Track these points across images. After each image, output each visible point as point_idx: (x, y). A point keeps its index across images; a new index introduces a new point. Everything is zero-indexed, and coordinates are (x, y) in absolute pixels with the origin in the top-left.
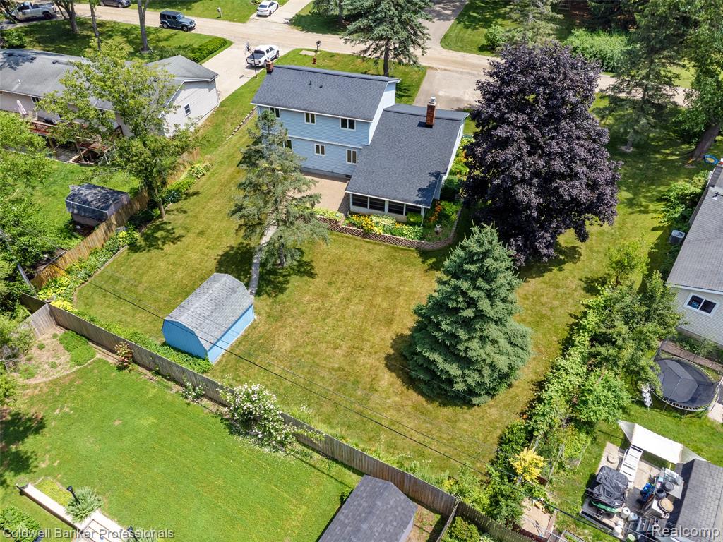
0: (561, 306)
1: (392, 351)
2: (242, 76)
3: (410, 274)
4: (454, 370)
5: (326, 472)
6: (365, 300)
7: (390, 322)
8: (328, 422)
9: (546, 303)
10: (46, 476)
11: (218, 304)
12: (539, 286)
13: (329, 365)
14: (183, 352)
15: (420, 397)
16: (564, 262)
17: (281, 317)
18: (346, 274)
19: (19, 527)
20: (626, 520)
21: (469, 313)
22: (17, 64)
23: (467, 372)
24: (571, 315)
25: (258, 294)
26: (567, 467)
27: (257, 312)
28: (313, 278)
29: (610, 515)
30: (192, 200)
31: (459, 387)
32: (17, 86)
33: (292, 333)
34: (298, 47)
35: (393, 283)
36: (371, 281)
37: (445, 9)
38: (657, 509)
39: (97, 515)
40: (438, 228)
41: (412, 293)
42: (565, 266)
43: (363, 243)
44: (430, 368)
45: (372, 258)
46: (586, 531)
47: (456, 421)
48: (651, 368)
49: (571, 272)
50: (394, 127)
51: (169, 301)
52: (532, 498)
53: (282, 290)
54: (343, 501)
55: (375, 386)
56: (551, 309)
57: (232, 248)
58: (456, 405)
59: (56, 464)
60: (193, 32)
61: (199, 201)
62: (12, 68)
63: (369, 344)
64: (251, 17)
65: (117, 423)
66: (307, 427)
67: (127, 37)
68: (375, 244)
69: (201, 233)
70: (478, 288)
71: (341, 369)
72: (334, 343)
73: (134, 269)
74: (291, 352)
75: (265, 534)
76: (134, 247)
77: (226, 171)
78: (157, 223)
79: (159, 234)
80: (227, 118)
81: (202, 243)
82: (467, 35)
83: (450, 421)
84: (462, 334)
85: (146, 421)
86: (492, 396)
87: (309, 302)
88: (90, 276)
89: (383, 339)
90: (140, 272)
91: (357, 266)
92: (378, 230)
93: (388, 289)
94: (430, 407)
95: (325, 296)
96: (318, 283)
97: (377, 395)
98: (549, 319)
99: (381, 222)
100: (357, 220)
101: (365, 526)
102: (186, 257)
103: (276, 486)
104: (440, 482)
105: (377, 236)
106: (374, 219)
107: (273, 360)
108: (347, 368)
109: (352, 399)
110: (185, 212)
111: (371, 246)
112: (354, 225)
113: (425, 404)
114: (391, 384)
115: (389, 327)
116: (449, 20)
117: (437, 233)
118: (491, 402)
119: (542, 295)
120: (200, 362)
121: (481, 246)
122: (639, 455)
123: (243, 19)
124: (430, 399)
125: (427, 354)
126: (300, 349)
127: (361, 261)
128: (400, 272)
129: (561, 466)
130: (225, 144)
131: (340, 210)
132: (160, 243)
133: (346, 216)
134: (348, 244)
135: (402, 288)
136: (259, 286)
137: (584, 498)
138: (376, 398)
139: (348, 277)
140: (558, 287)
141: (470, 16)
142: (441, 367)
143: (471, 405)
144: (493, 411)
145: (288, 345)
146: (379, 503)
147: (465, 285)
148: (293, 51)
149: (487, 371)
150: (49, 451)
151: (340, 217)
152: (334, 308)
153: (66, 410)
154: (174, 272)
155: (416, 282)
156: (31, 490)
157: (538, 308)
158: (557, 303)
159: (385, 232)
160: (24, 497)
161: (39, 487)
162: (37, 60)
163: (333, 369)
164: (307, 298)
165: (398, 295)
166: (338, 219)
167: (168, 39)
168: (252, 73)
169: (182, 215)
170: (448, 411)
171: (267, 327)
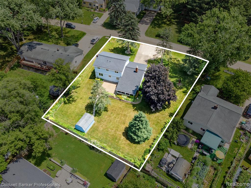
0: (163, 120)
1: (124, 131)
2: (89, 47)
3: (130, 111)
4: (135, 137)
5: (109, 158)
6: (119, 118)
7: (124, 123)
8: (110, 147)
9: (160, 119)
10: (55, 157)
11: (87, 121)
12: (159, 115)
13: (110, 134)
14: (79, 131)
15: (129, 142)
16: (166, 108)
17: (100, 122)
18: (115, 110)
19: (51, 167)
20: (166, 168)
21: (138, 127)
22: (31, 49)
23: (138, 138)
24: (165, 122)
25: (95, 116)
26: (157, 157)
27: (95, 121)
28: (107, 112)
29: (163, 167)
30: (78, 88)
31: (137, 141)
32: (33, 56)
33: (103, 126)
34: (105, 35)
35: (126, 113)
36: (121, 113)
37: (147, 20)
38: (170, 166)
39: (66, 165)
40: (137, 98)
41: (130, 116)
42: (166, 110)
43: (120, 102)
44: (131, 136)
45: (121, 106)
46: (158, 170)
47: (136, 147)
48: (176, 138)
49: (167, 111)
50: (128, 72)
51: (75, 117)
52: (149, 163)
53: (100, 115)
54: (112, 164)
55: (120, 139)
56: (161, 121)
57: (88, 103)
58: (137, 144)
59: (56, 155)
60: (75, 29)
61: (80, 89)
62: (30, 50)
63: (120, 129)
64: (91, 23)
65: (67, 146)
66: (106, 149)
67: (56, 32)
68: (123, 102)
69: (81, 98)
70: (139, 123)
71: (113, 135)
72: (112, 129)
73: (66, 108)
74: (102, 131)
75: (97, 169)
76: (65, 103)
77: (86, 80)
78: (70, 96)
79: (71, 99)
80: (86, 62)
81: (81, 101)
82: (153, 31)
83: (135, 147)
84: (137, 131)
85: (73, 146)
86: (144, 142)
87: (106, 118)
88: (56, 110)
89: (122, 128)
90: (68, 109)
91: (118, 108)
92: (123, 99)
93: (125, 115)
94: (131, 144)
95: (110, 116)
96: (109, 113)
97: (120, 141)
98: (160, 123)
99: (124, 97)
100: (118, 96)
101: (116, 169)
102: (78, 105)
103: (99, 160)
104: (131, 160)
105: (123, 100)
106: (122, 96)
107: (99, 133)
108: (114, 135)
109: (115, 142)
110: (77, 93)
111: (121, 103)
112: (117, 97)
113: (130, 143)
114: (124, 139)
115: (124, 125)
116: (148, 24)
117: (137, 100)
118: (144, 143)
119: (159, 117)
120: (83, 133)
121: (140, 115)
122: (171, 155)
123: (89, 24)
124: (131, 142)
125: (130, 134)
126: (104, 130)
127: (119, 107)
128: (128, 110)
129: (155, 157)
130: (86, 71)
131: (114, 93)
132: (71, 102)
133: (116, 95)
134: (116, 102)
135: (128, 114)
136: (95, 114)
137: (159, 164)
138: (120, 142)
139: (116, 111)
140: (163, 115)
141: (155, 23)
142: (133, 137)
143: (139, 144)
144: (144, 145)
145: (102, 129)
146: (118, 165)
147: (137, 122)
148: (103, 37)
149: (142, 138)
150: (54, 152)
151: (114, 95)
152: (112, 120)
153: (56, 143)
154: (76, 109)
155: (131, 113)
156: (52, 160)
157: (158, 120)
158: (162, 119)
159: (125, 99)
160: (51, 161)
161: (54, 159)
162: (37, 48)
163: (111, 135)
164: (106, 117)
165: (127, 116)
166: (114, 96)
167: (68, 32)
168: (92, 46)
169: (76, 93)
170: (135, 145)
171: (97, 124)
